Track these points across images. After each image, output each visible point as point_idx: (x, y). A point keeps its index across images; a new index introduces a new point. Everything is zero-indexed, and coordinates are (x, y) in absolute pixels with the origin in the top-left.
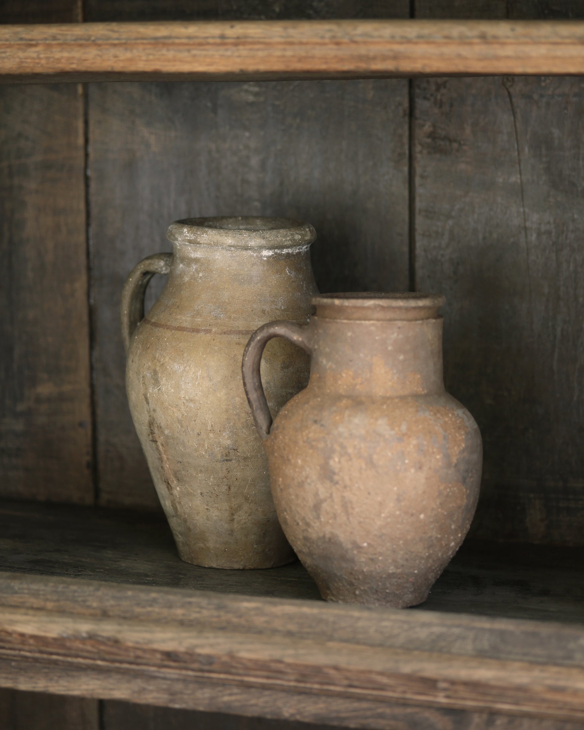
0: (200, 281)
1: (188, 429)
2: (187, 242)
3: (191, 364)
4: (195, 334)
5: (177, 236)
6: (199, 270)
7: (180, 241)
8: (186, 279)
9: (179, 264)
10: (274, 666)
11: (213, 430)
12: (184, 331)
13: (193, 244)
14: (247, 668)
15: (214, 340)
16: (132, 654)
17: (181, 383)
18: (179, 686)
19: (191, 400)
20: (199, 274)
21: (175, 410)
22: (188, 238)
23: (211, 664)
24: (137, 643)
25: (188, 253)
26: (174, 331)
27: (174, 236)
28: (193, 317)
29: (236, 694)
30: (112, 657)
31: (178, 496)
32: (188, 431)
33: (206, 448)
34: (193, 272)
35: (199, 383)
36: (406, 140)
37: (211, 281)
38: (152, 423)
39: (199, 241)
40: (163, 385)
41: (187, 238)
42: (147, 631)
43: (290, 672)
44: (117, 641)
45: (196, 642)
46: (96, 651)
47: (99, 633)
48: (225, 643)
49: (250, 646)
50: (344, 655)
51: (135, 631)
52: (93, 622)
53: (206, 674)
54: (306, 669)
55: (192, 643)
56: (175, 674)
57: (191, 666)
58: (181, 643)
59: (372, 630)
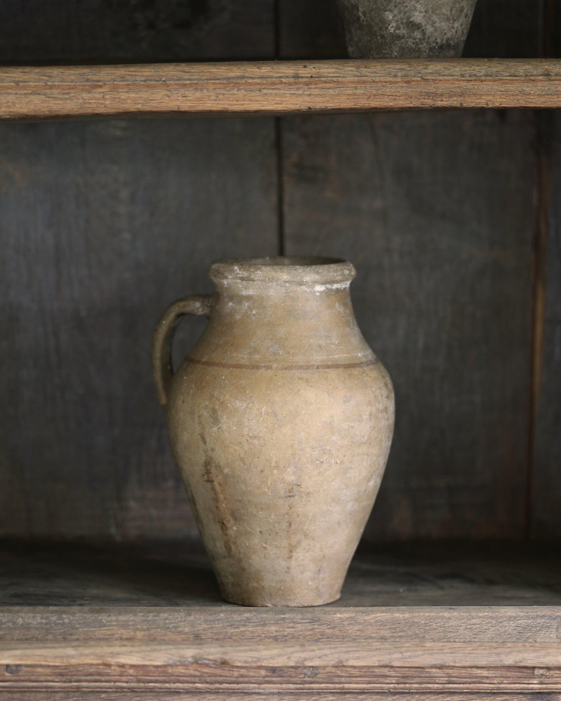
0: (254, 318)
1: (250, 467)
2: (239, 280)
3: (254, 401)
4: (255, 370)
5: (226, 274)
6: (252, 307)
7: (230, 279)
8: (238, 317)
9: (228, 303)
10: (377, 670)
11: (278, 466)
12: (243, 368)
13: (246, 281)
14: (351, 676)
15: (276, 375)
16: (236, 674)
17: (245, 420)
19: (255, 437)
20: (252, 311)
21: (237, 448)
22: (241, 276)
23: (315, 675)
24: (246, 662)
25: (238, 291)
26: (231, 369)
27: (223, 274)
28: (250, 354)
30: (214, 678)
31: (233, 536)
32: (251, 469)
33: (269, 485)
34: (246, 310)
35: (263, 419)
37: (265, 318)
38: (209, 463)
39: (253, 278)
40: (224, 423)
41: (238, 276)
42: (251, 650)
43: (394, 675)
44: (224, 663)
45: (303, 655)
46: (198, 674)
47: (205, 657)
48: (332, 654)
49: (357, 655)
50: (447, 653)
51: (240, 651)
52: (195, 647)
53: (307, 686)
54: (409, 671)
55: (300, 657)
56: (275, 689)
57: (294, 679)
58: (289, 658)
59: (462, 628)
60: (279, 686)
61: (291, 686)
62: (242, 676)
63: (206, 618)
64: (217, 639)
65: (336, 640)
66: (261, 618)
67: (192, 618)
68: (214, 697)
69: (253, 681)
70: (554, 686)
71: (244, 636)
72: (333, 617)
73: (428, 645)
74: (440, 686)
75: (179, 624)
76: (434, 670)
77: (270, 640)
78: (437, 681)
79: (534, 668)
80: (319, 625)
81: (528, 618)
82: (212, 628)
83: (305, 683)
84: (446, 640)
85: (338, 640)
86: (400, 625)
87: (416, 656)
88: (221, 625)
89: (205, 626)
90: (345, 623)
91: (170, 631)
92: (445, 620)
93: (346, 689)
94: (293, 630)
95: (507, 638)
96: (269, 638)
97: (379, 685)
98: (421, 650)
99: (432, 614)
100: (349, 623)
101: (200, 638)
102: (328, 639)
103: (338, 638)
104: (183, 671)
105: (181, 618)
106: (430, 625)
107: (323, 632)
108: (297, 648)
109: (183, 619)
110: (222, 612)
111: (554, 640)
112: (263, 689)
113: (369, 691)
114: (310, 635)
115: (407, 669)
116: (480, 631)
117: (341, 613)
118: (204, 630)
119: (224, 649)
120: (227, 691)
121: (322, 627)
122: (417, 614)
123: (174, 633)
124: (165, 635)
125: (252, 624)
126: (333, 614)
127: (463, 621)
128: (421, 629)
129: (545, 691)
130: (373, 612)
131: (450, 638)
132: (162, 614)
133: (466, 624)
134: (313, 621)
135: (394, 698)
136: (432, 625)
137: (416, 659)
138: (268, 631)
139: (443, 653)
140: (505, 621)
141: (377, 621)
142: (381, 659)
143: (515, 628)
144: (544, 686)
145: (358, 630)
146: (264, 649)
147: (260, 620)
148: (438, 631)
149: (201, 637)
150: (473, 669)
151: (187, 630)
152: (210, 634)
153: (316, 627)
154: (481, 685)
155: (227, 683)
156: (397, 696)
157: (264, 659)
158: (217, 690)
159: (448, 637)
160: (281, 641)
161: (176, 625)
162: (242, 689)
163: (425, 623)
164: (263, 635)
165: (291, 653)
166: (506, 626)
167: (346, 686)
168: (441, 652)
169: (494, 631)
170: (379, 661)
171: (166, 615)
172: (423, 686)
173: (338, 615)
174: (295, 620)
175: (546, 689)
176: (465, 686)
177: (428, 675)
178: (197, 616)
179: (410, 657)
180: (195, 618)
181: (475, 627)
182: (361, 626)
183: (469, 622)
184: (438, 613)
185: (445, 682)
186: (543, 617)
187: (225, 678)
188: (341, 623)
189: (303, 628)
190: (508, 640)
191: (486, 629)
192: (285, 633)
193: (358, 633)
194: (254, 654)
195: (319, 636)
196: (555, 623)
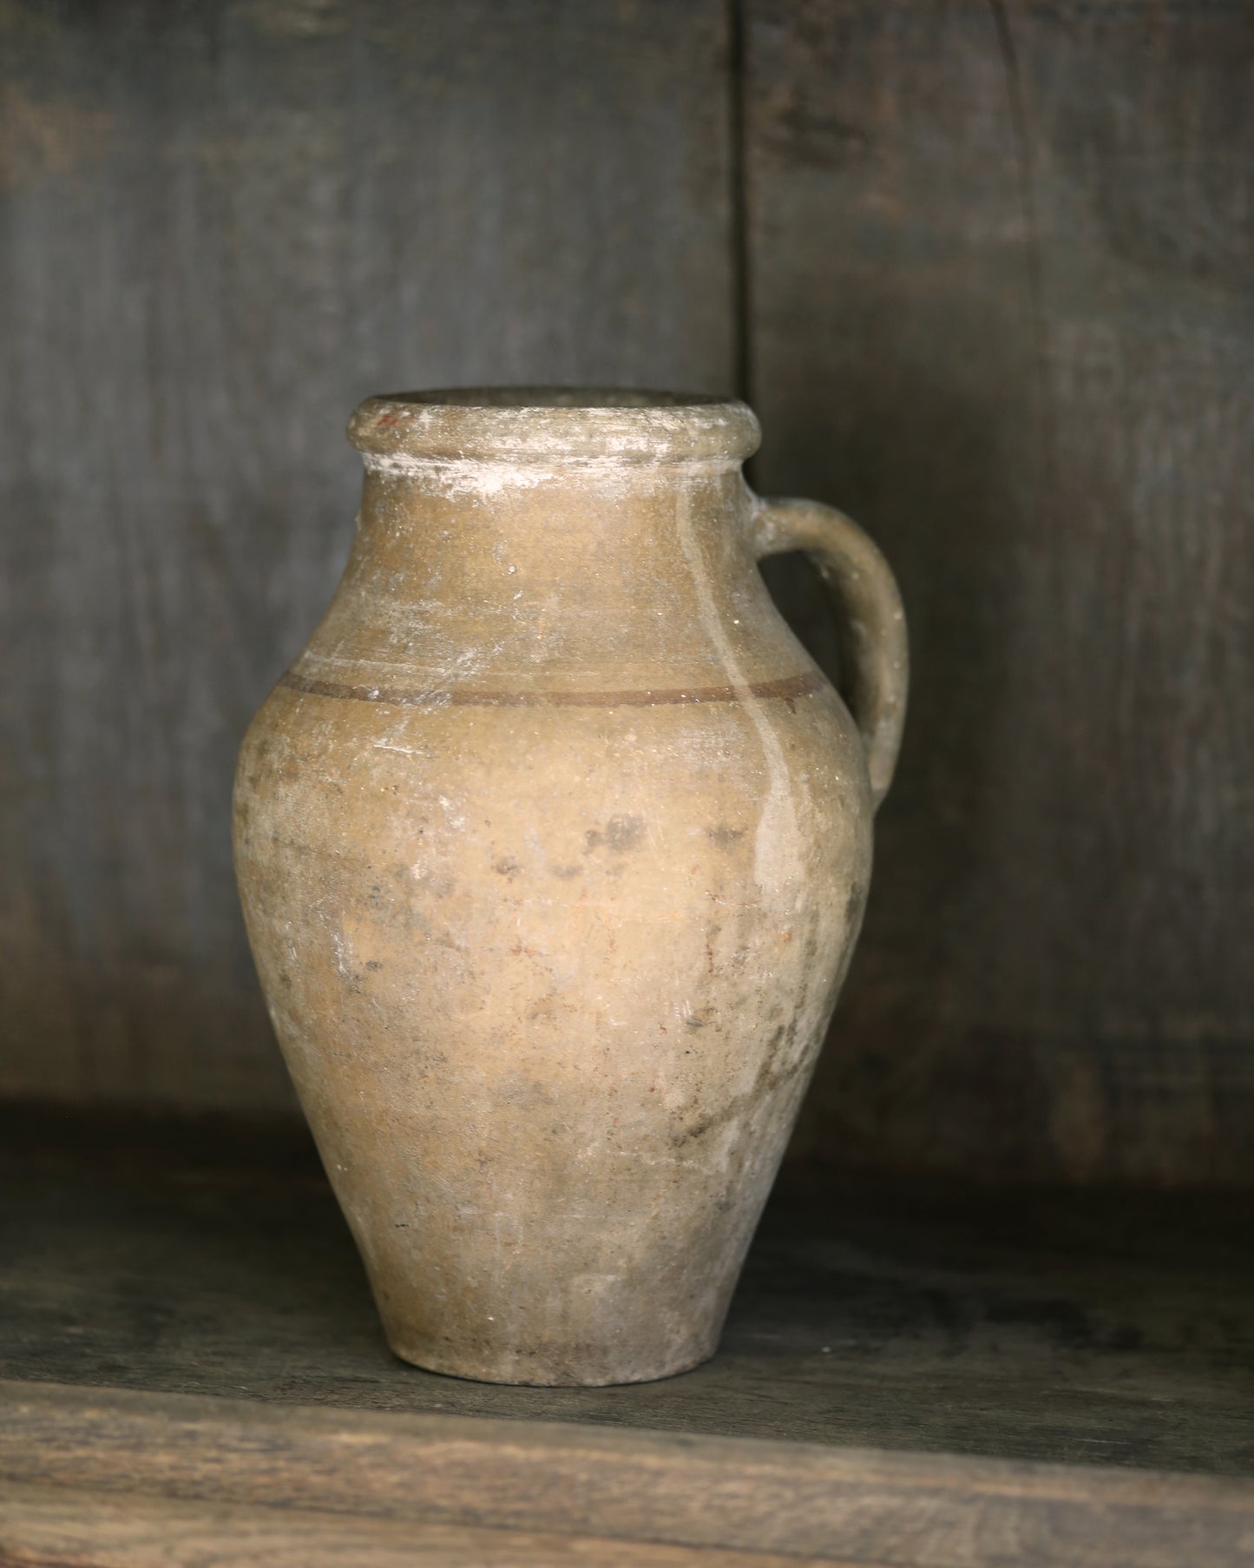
24: (50, 1550)
36: (722, 132)
42: (73, 1518)
45: (209, 1545)
48: (291, 1550)
51: (44, 1517)
55: (201, 1552)
58: (169, 1551)
59: (695, 1506)
64: (11, 1478)
65: (336, 1508)
66: (131, 1427)
71: (83, 1473)
72: (330, 1441)
73: (582, 1546)
77: (156, 1492)
80: (287, 1459)
81: (891, 1491)
84: (648, 1536)
85: (342, 1509)
86: (515, 1481)
88: (21, 1436)
90: (364, 1461)
92: (646, 1478)
94: (216, 1467)
95: (830, 1547)
96: (152, 1486)
99: (610, 1457)
100: (372, 1461)
102: (315, 1504)
103: (344, 1503)
106: (605, 1488)
107: (297, 1480)
108: (204, 1523)
110: (27, 1398)
114: (266, 1486)
116: (749, 1519)
117: (353, 1427)
121: (297, 1467)
122: (563, 1453)
125: (104, 1441)
126: (331, 1432)
127: (700, 1484)
128: (579, 1496)
130: (445, 1435)
131: (659, 1531)
133: (707, 1494)
134: (271, 1448)
136: (610, 1488)
138: (148, 1464)
140: (821, 1495)
141: (451, 1465)
143: (851, 1518)
145: (401, 1485)
146: (111, 1519)
147: (128, 1432)
148: (626, 1507)
153: (281, 1464)
157: (100, 1547)
159: (655, 1528)
160: (185, 1497)
163: (590, 1482)
165: (181, 1536)
166: (823, 1510)
169: (789, 1520)
173: (346, 1438)
174: (223, 1441)
181: (732, 1503)
182: (407, 1474)
183: (716, 1489)
184: (629, 1453)
186: (935, 1492)
188: (351, 1460)
189: (243, 1465)
190: (832, 1552)
191: (765, 1514)
192: (197, 1476)
193: (399, 1493)
194: (77, 1530)
195: (288, 1492)
196: (970, 1515)
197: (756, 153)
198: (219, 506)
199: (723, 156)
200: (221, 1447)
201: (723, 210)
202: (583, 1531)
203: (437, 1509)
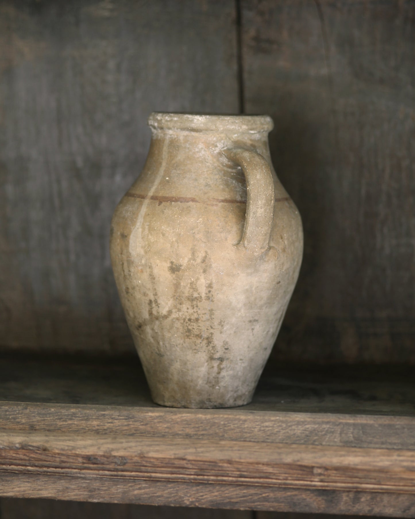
10: (177, 462)
14: (155, 466)
16: (58, 459)
18: (96, 484)
23: (124, 464)
24: (63, 450)
29: (144, 488)
30: (41, 463)
36: (234, 44)
42: (69, 440)
43: (191, 467)
44: (45, 450)
45: (111, 446)
46: (27, 458)
47: (30, 444)
48: (136, 446)
49: (157, 448)
50: (236, 450)
51: (60, 440)
52: (24, 435)
53: (120, 473)
54: (204, 464)
55: (108, 448)
56: (93, 474)
57: (108, 467)
58: (99, 448)
59: (256, 430)
60: (97, 472)
61: (107, 473)
62: (63, 462)
63: (39, 412)
64: (49, 430)
65: (148, 435)
66: (85, 414)
67: (28, 411)
68: (46, 479)
69: (74, 467)
70: (334, 484)
71: (70, 428)
72: (146, 415)
73: (223, 443)
74: (234, 479)
75: (17, 415)
76: (226, 465)
77: (93, 433)
78: (230, 475)
79: (313, 467)
80: (133, 421)
81: (315, 423)
82: (44, 420)
83: (117, 470)
84: (242, 439)
85: (150, 435)
86: (202, 425)
87: (207, 452)
88: (51, 418)
89: (38, 418)
90: (156, 421)
91: (10, 422)
92: (241, 422)
93: (154, 478)
94: (112, 425)
95: (297, 440)
96: (92, 431)
97: (181, 476)
98: (214, 447)
99: (230, 416)
100: (158, 421)
101: (34, 428)
102: (142, 434)
103: (150, 434)
104: (14, 455)
105: (19, 410)
106: (229, 426)
107: (136, 428)
108: (109, 440)
109: (21, 412)
110: (53, 407)
111: (338, 444)
112: (83, 474)
113: (173, 480)
114: (126, 430)
115: (202, 463)
116: (272, 433)
117: (152, 412)
118: (38, 421)
119: (47, 438)
120: (54, 474)
121: (136, 423)
122: (216, 416)
123: (13, 423)
124: (6, 425)
125: (77, 418)
126: (146, 413)
127: (257, 423)
128: (221, 429)
129: (327, 488)
130: (180, 413)
131: (246, 438)
132: (3, 407)
133: (259, 426)
134: (128, 418)
135: (198, 488)
136: (230, 426)
137: (207, 454)
138: (90, 425)
139: (232, 450)
140: (294, 425)
141: (182, 421)
142: (177, 452)
143: (303, 432)
144: (326, 484)
145: (167, 428)
146: (81, 440)
147: (84, 415)
148: (235, 431)
149: (36, 427)
150: (260, 466)
151: (23, 421)
152: (43, 426)
153: (131, 423)
154: (270, 480)
155: (53, 467)
156: (201, 487)
157: (78, 448)
158: (45, 473)
159: (244, 437)
160: (102, 434)
161: (14, 416)
162: (66, 473)
163: (224, 424)
164: (87, 428)
165: (102, 444)
166: (294, 430)
167: (153, 475)
168: (230, 449)
169: (284, 433)
170: (175, 454)
171: (7, 408)
172: (220, 478)
173: (150, 414)
174: (113, 417)
175: (327, 486)
176: (256, 480)
177: (220, 469)
178: (32, 410)
179: (202, 452)
180: (30, 411)
181: (267, 429)
182: (169, 424)
183: (262, 425)
184: (236, 416)
185: (236, 476)
186: (328, 423)
187: (50, 463)
188: (152, 420)
189: (119, 424)
190: (297, 442)
191: (277, 432)
192: (105, 428)
193: (167, 430)
194: (71, 443)
195: (133, 431)
196: (338, 429)
197: (245, 50)
198: (80, 162)
199: (235, 51)
200: (112, 418)
201: (235, 67)
202: (222, 438)
203: (178, 434)
